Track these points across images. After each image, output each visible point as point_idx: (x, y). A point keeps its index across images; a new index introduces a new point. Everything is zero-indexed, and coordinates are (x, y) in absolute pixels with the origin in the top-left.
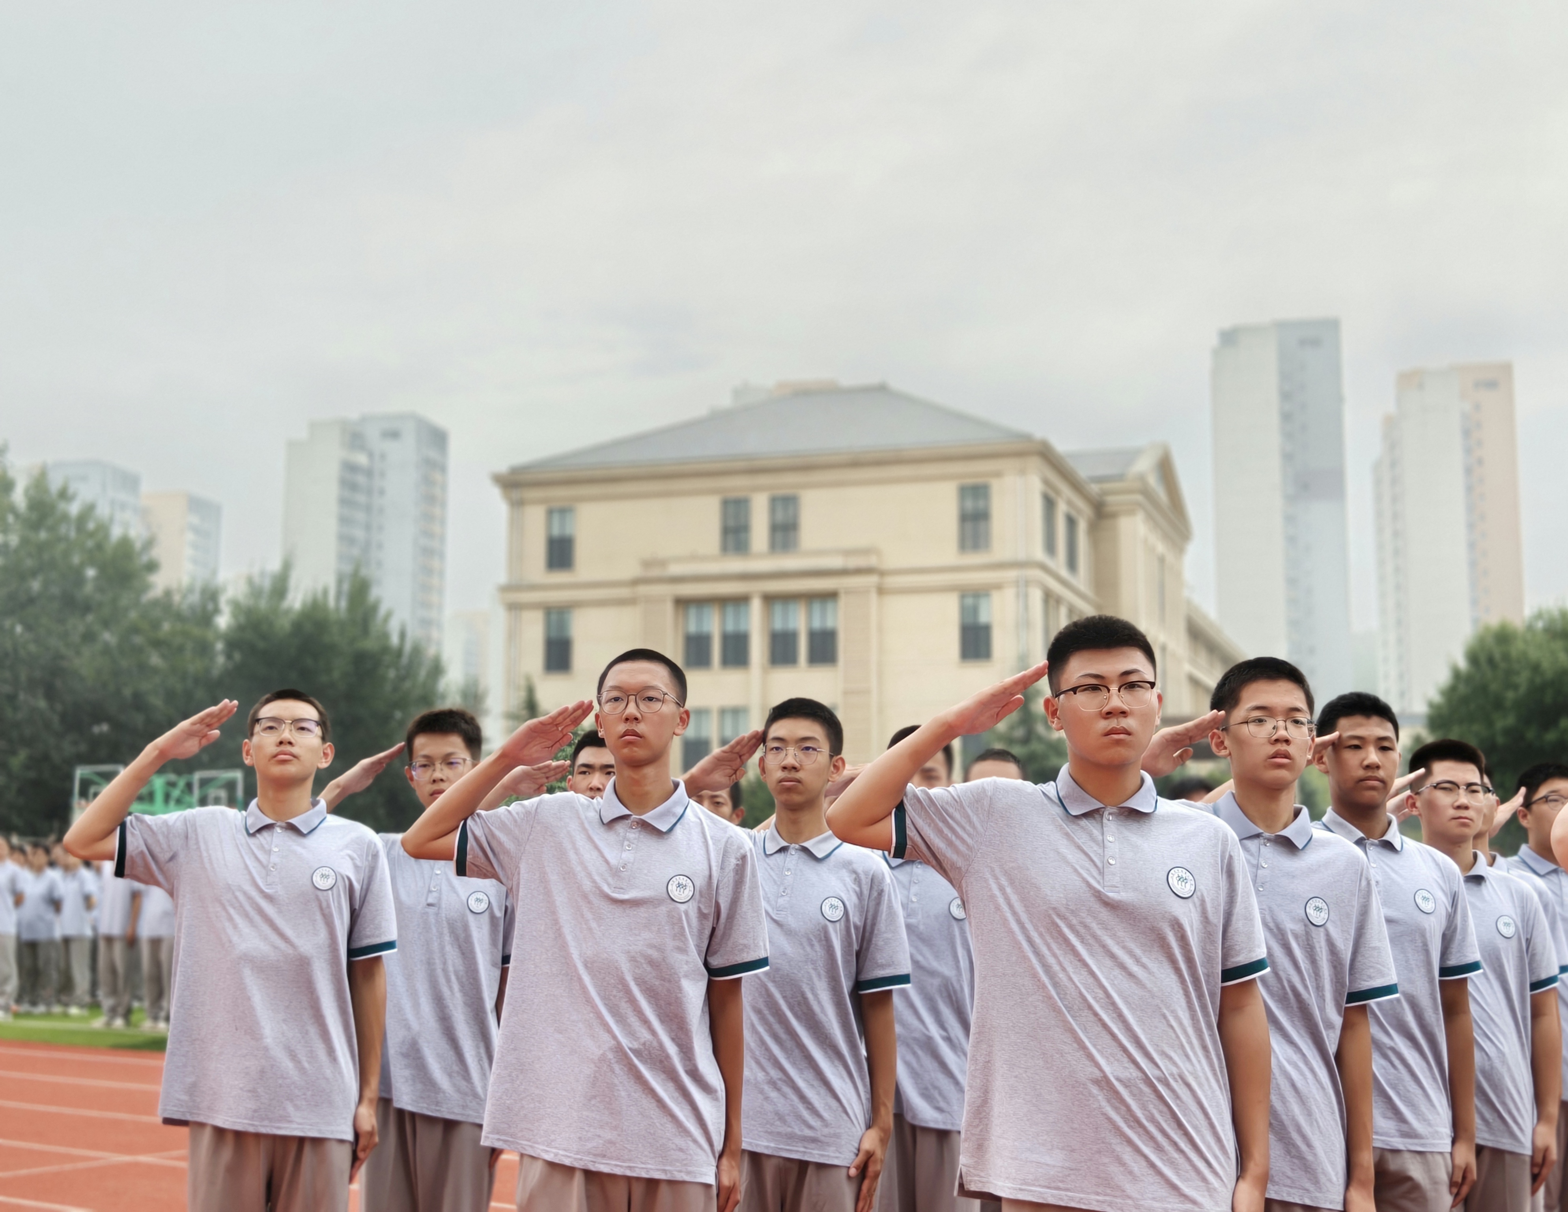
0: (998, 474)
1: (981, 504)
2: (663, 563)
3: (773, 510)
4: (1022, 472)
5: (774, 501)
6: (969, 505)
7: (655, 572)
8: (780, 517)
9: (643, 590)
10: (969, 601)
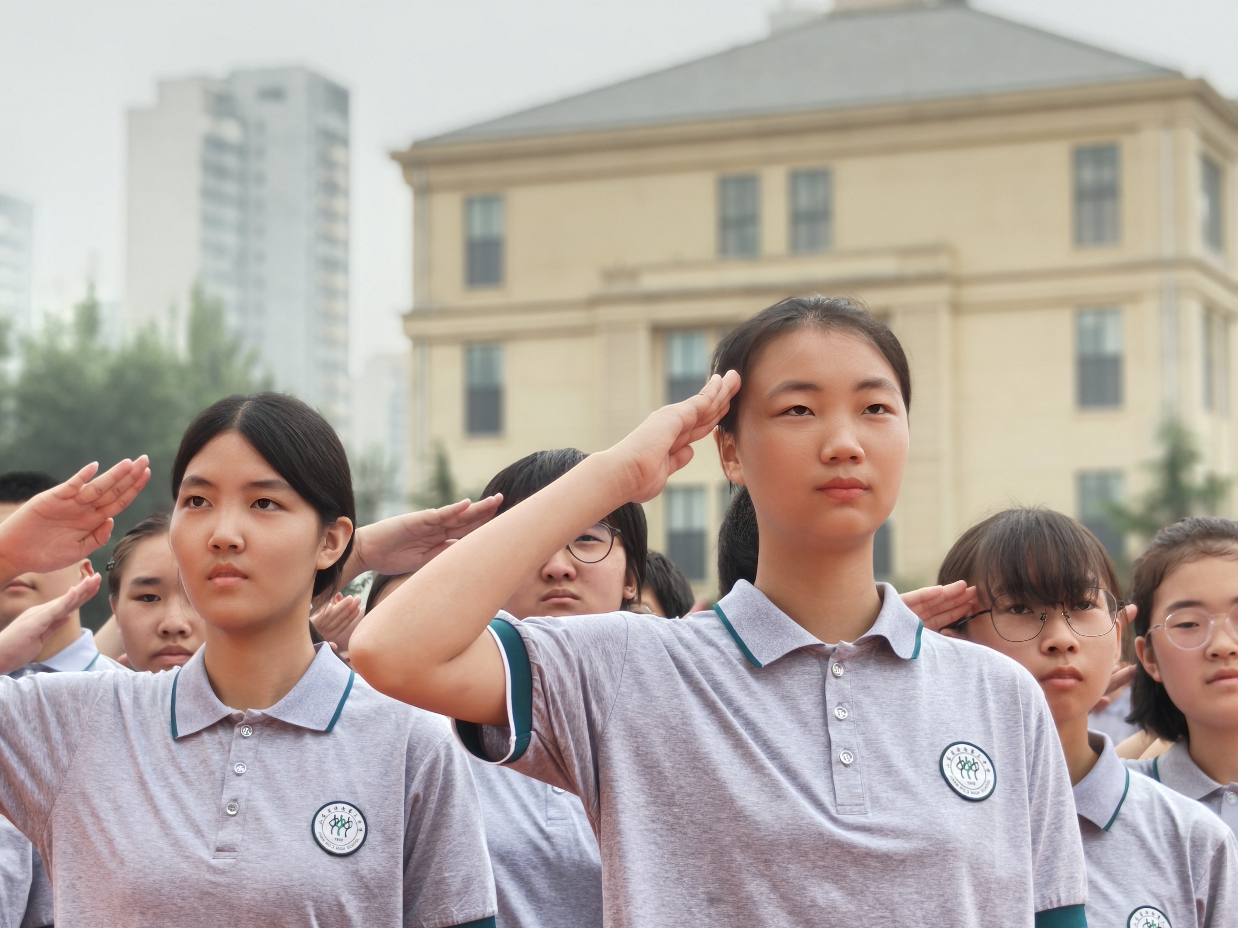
0: (1131, 129)
1: (1106, 174)
2: (632, 274)
3: (793, 191)
4: (1169, 124)
5: (795, 178)
6: (1089, 175)
7: (621, 287)
8: (805, 201)
9: (604, 313)
10: (1090, 321)
